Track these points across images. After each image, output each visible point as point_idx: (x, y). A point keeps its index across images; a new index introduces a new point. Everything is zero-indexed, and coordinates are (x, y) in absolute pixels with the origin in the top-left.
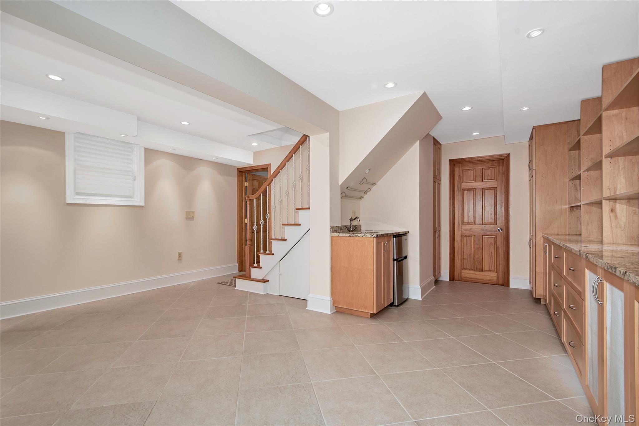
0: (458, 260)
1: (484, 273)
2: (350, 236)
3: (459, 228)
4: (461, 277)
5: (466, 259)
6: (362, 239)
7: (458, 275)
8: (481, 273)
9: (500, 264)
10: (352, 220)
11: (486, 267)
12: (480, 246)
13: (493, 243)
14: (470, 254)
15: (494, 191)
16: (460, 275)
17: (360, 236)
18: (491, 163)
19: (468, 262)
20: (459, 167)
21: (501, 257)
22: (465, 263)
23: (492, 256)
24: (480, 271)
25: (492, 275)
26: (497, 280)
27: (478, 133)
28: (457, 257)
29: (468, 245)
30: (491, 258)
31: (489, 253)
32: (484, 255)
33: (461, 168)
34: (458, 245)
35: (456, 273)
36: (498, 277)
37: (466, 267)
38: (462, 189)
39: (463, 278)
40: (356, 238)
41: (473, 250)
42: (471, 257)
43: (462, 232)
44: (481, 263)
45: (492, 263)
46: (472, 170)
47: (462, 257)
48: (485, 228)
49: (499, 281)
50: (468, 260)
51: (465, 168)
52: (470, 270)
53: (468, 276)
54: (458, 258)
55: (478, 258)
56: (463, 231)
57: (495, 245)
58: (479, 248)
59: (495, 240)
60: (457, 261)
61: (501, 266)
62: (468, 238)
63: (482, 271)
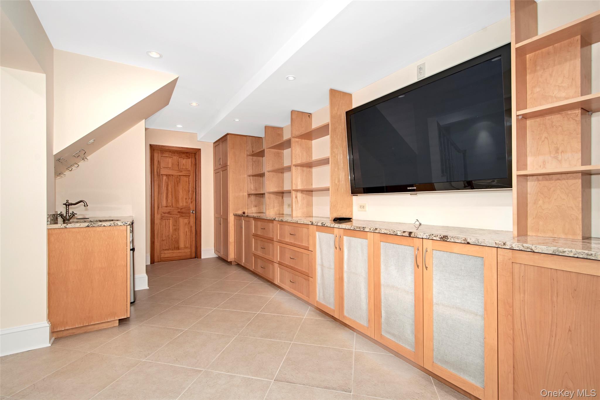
0: (158, 242)
1: (180, 251)
2: (88, 226)
3: (158, 211)
4: (160, 258)
5: (165, 240)
6: (109, 228)
7: (158, 257)
8: (178, 251)
9: (192, 241)
10: (69, 205)
11: (182, 245)
12: (177, 227)
13: (187, 223)
14: (169, 235)
15: (188, 179)
16: (159, 257)
17: (105, 225)
18: (186, 154)
19: (167, 243)
20: (158, 153)
21: (193, 235)
22: (164, 245)
23: (186, 234)
24: (177, 250)
25: (186, 251)
26: (191, 254)
27: (182, 126)
28: (157, 239)
29: (167, 227)
30: (186, 237)
31: (185, 233)
32: (181, 234)
33: (160, 155)
34: (157, 228)
35: (155, 255)
36: (191, 252)
37: (165, 248)
38: (161, 175)
39: (162, 259)
40: (98, 229)
41: (171, 230)
42: (169, 238)
43: (161, 215)
44: (177, 241)
45: (187, 241)
46: (170, 158)
47: (161, 238)
48: (182, 211)
49: (192, 255)
50: (166, 241)
51: (164, 155)
52: (168, 250)
53: (166, 256)
54: (158, 241)
55: (176, 238)
56: (163, 214)
57: (189, 225)
58: (176, 228)
59: (189, 221)
60: (157, 244)
61: (193, 242)
62: (167, 220)
63: (179, 249)
